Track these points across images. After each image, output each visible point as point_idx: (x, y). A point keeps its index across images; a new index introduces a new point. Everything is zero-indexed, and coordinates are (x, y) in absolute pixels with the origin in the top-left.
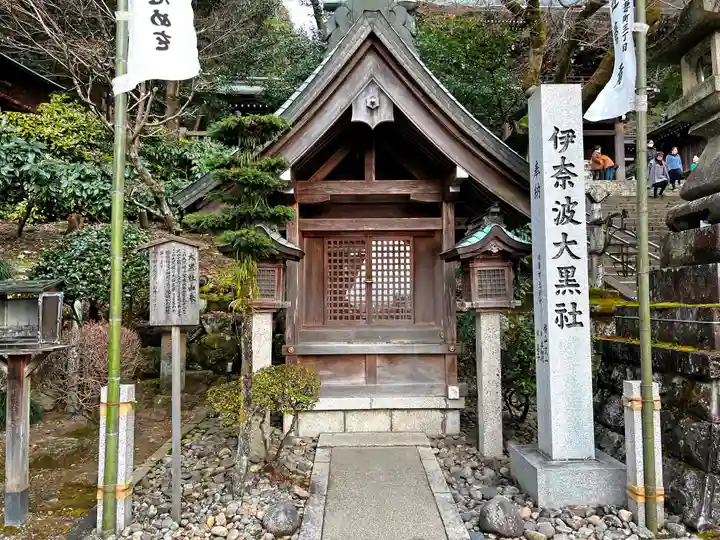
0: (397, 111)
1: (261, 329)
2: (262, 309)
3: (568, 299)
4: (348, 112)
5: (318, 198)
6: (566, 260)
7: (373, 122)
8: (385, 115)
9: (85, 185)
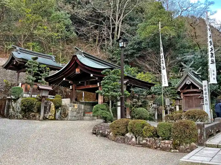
0: (191, 82)
1: (177, 107)
2: (177, 105)
3: (206, 102)
4: (186, 83)
5: (185, 92)
6: (206, 98)
7: (189, 84)
8: (190, 83)
9: (155, 90)
